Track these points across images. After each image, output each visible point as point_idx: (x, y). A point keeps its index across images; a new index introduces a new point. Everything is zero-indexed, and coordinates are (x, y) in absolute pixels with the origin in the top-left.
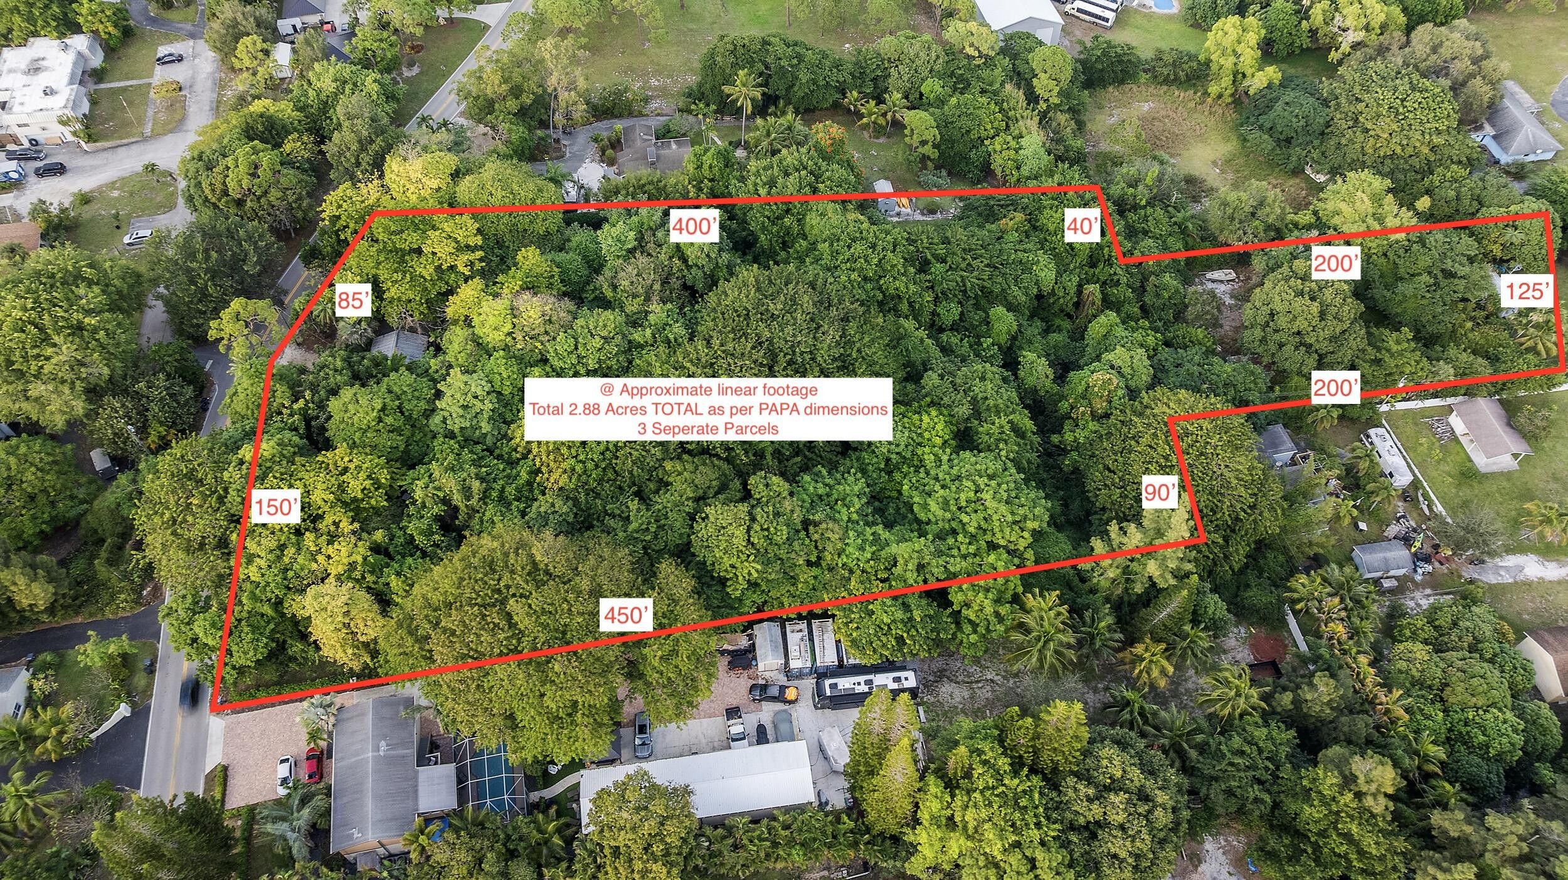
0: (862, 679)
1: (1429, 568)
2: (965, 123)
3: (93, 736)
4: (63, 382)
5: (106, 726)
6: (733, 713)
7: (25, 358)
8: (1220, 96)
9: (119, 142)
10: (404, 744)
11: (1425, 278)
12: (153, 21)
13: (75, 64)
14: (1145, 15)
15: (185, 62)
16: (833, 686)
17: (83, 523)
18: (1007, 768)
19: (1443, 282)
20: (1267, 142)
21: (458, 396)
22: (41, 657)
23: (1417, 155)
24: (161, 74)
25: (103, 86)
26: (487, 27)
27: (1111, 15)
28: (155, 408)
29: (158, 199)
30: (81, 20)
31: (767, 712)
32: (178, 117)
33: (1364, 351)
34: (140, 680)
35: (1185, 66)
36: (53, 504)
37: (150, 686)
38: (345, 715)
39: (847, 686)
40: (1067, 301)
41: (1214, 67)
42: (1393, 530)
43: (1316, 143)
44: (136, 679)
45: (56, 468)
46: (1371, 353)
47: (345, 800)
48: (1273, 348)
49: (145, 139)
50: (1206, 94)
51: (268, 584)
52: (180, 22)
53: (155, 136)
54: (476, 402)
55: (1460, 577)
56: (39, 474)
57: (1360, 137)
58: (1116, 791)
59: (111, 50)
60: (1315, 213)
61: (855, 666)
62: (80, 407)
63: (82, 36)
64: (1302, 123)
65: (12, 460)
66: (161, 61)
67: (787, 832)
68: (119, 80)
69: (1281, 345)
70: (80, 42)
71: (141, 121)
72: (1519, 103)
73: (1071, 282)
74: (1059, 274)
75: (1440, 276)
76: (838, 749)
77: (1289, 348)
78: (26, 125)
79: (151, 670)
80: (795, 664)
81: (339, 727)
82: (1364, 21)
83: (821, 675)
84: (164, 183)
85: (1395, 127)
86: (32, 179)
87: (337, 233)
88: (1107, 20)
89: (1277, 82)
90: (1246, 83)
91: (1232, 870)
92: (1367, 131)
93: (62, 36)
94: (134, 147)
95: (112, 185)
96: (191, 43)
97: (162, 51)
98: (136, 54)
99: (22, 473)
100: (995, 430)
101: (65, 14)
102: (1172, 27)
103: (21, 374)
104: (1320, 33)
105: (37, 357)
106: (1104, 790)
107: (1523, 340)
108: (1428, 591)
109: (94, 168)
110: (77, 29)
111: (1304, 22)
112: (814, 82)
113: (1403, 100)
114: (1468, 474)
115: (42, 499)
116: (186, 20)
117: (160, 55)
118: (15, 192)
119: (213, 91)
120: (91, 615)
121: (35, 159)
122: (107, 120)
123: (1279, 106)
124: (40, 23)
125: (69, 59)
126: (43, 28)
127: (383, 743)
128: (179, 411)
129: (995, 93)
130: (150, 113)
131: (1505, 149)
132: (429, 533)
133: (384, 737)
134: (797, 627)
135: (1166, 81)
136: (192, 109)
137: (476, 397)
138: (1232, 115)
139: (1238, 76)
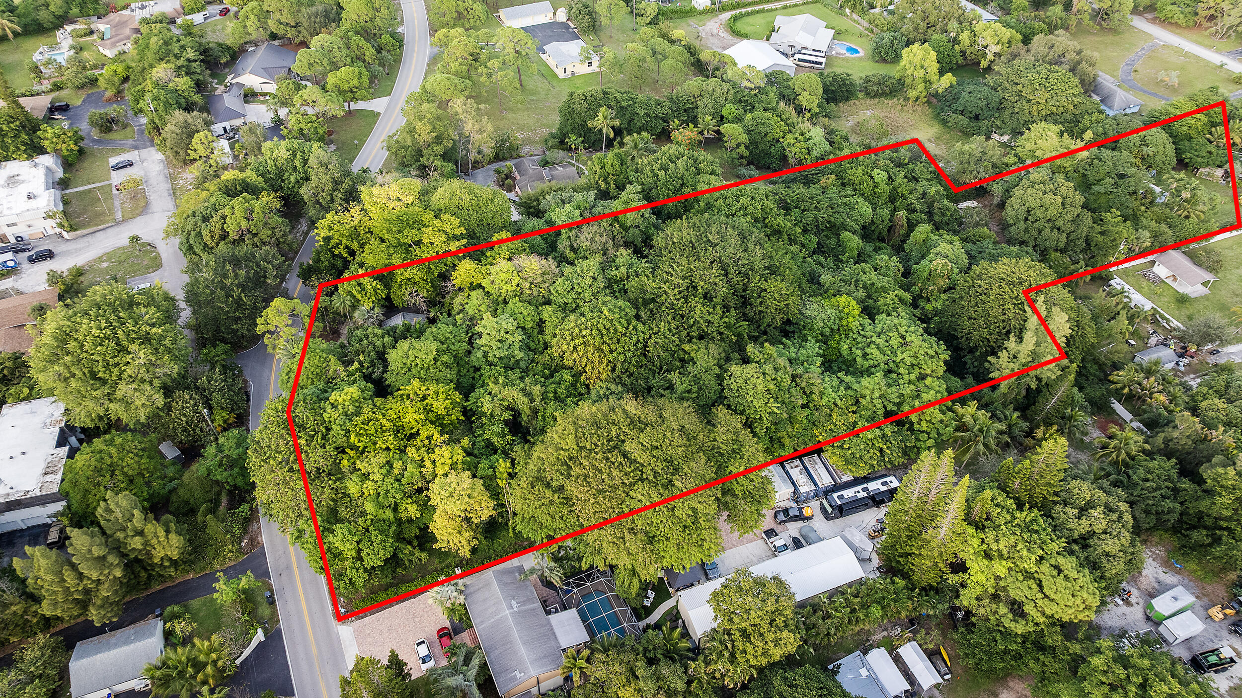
0: (859, 488)
1: (1187, 361)
2: (761, 128)
3: (238, 662)
4: (143, 381)
5: (247, 652)
6: (770, 533)
7: (107, 366)
8: (917, 98)
9: (95, 228)
10: (529, 600)
11: (1109, 180)
12: (98, 142)
13: (46, 175)
14: (843, 59)
15: (135, 166)
16: (841, 497)
17: (174, 498)
18: (1014, 506)
19: (1120, 182)
20: (964, 121)
21: (494, 333)
22: (169, 609)
23: (1067, 112)
24: (117, 178)
25: (69, 191)
26: (377, 115)
27: (823, 60)
28: (217, 397)
29: (145, 263)
30: (46, 143)
31: (794, 529)
32: (142, 204)
33: (1092, 227)
34: (264, 611)
35: (888, 83)
36: (148, 484)
37: (274, 614)
38: (471, 590)
39: (851, 495)
40: (884, 227)
41: (908, 81)
42: (1153, 340)
43: (997, 115)
44: (260, 611)
45: (146, 454)
46: (1098, 228)
47: (497, 652)
48: (1035, 234)
49: (118, 223)
50: (907, 99)
51: (388, 491)
52: (121, 140)
53: (125, 220)
54: (507, 336)
55: (1208, 364)
56: (136, 459)
57: (1027, 106)
58: (1094, 507)
59: (68, 165)
60: (1016, 155)
61: (846, 483)
62: (159, 400)
63: (46, 156)
64: (985, 103)
65: (113, 450)
66: (117, 168)
67: (859, 599)
68: (82, 185)
69: (1040, 232)
70: (46, 160)
71: (111, 210)
72: (1107, 81)
73: (886, 213)
74: (874, 209)
75: (1116, 178)
76: (861, 541)
77: (1048, 230)
78: (14, 224)
79: (272, 602)
80: (803, 489)
81: (469, 600)
82: (997, 39)
83: (827, 492)
84: (147, 251)
85: (1047, 95)
86: (26, 265)
87: (330, 250)
88: (821, 64)
89: (954, 83)
90: (934, 86)
91: (1164, 569)
92: (1029, 101)
93: (30, 157)
94: (109, 230)
95: (100, 259)
96: (136, 152)
97: (113, 161)
98: (89, 167)
99: (122, 460)
100: (889, 301)
101: (32, 140)
102: (864, 64)
103: (104, 382)
104: (968, 52)
105: (116, 365)
106: (1083, 511)
107: (1180, 212)
108: (1192, 376)
109: (76, 250)
110: (42, 151)
111: (956, 47)
112: (647, 115)
113: (1046, 79)
114: (1182, 300)
115: (139, 481)
116: (126, 138)
117: (111, 164)
118: (13, 277)
119: (167, 182)
120: (202, 569)
121: (24, 250)
122: (81, 214)
123: (965, 95)
124: (12, 148)
125: (40, 173)
126: (13, 152)
127: (513, 602)
128: (235, 398)
129: (774, 109)
130: (117, 204)
131: (1110, 108)
132: (503, 435)
133: (514, 598)
134: (794, 464)
135: (877, 95)
136: (153, 197)
137: (507, 333)
138: (928, 111)
139: (927, 82)
